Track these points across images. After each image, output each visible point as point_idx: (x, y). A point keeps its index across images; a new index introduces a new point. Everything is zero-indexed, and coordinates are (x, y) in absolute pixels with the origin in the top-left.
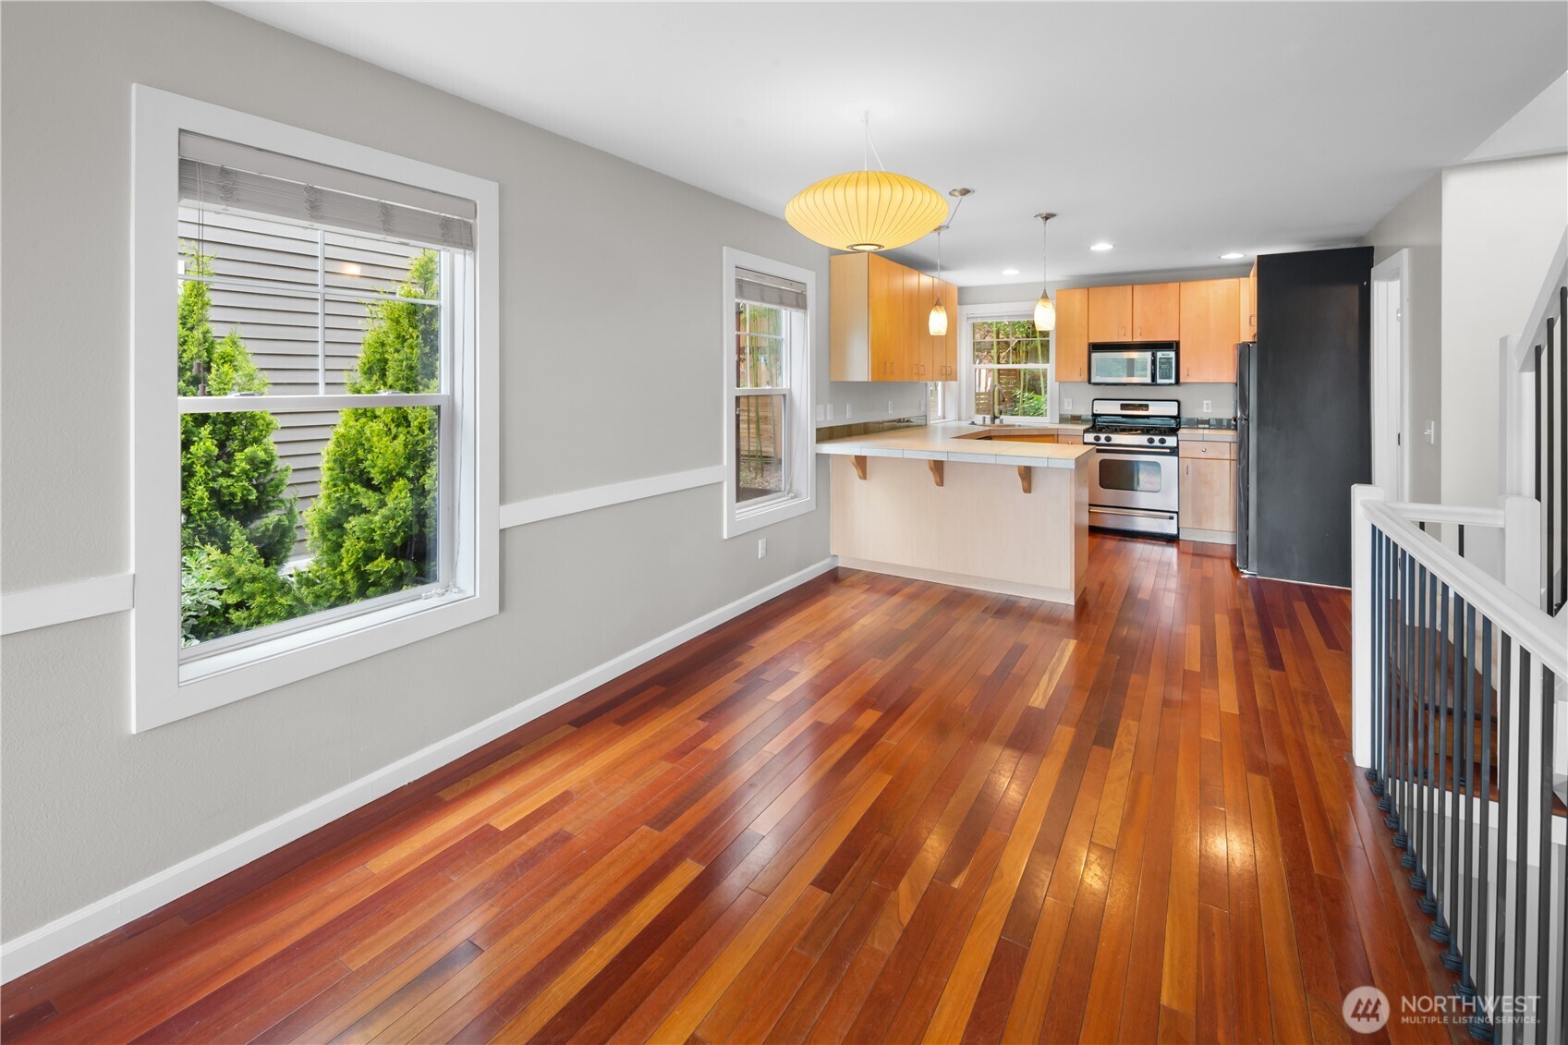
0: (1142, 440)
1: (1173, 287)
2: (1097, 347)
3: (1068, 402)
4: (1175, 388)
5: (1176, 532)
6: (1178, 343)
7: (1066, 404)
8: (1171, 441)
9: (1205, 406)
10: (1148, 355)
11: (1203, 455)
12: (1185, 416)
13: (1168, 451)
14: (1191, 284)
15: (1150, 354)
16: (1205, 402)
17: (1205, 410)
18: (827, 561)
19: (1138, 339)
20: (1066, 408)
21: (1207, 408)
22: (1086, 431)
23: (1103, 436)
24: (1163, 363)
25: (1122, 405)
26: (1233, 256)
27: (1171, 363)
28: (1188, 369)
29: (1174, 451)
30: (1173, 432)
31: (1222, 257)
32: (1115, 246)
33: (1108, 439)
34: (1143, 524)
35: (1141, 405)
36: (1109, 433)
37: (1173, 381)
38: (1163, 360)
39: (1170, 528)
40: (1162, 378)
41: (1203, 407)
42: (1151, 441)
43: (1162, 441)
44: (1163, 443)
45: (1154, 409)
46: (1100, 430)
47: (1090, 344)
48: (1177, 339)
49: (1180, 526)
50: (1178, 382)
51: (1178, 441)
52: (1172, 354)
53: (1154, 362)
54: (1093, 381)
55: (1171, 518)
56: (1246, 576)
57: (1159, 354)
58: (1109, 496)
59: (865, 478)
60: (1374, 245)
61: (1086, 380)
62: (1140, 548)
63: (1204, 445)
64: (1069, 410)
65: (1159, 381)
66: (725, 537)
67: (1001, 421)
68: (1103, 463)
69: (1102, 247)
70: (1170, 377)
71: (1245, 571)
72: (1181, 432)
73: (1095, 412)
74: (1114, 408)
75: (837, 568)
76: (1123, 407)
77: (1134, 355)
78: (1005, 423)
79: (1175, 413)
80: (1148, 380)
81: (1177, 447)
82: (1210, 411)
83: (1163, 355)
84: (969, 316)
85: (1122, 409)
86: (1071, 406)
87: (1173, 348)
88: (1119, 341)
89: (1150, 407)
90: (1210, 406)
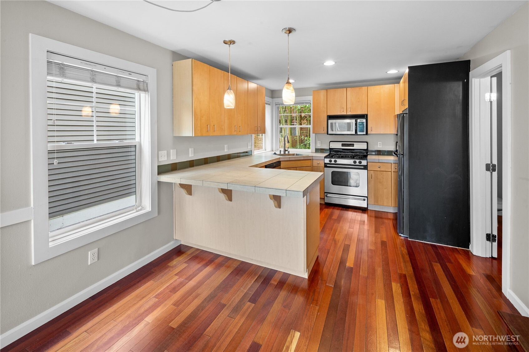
0: (350, 162)
1: (365, 88)
2: (330, 117)
3: (319, 143)
4: (366, 136)
5: (366, 207)
6: (367, 115)
7: (318, 143)
8: (364, 162)
9: (379, 145)
10: (353, 121)
11: (379, 169)
12: (370, 149)
13: (363, 167)
14: (372, 87)
16: (379, 143)
17: (379, 146)
18: (172, 243)
19: (349, 113)
20: (318, 145)
21: (380, 146)
22: (326, 157)
23: (333, 160)
24: (360, 125)
25: (342, 144)
26: (393, 72)
27: (363, 125)
28: (371, 127)
29: (365, 167)
30: (365, 157)
31: (388, 72)
32: (336, 62)
33: (335, 161)
34: (352, 202)
35: (351, 144)
36: (336, 158)
37: (365, 133)
38: (360, 123)
39: (364, 204)
40: (360, 132)
41: (378, 145)
42: (355, 162)
43: (360, 162)
44: (360, 164)
45: (357, 146)
46: (332, 157)
47: (327, 116)
48: (366, 113)
49: (368, 203)
50: (367, 134)
51: (367, 162)
52: (364, 121)
53: (356, 124)
54: (329, 133)
55: (364, 200)
56: (403, 238)
57: (359, 121)
58: (336, 188)
59: (191, 195)
60: (470, 59)
61: (326, 133)
62: (351, 215)
63: (379, 164)
64: (319, 146)
65: (359, 133)
66: (33, 263)
68: (333, 173)
69: (329, 63)
70: (363, 131)
71: (402, 235)
72: (369, 157)
73: (330, 147)
74: (338, 146)
75: (181, 244)
76: (343, 145)
77: (348, 121)
78: (290, 153)
79: (366, 148)
80: (354, 133)
81: (367, 165)
83: (360, 121)
84: (276, 103)
85: (342, 146)
86: (320, 144)
87: (365, 117)
88: (341, 114)
89: (354, 145)
90: (381, 145)
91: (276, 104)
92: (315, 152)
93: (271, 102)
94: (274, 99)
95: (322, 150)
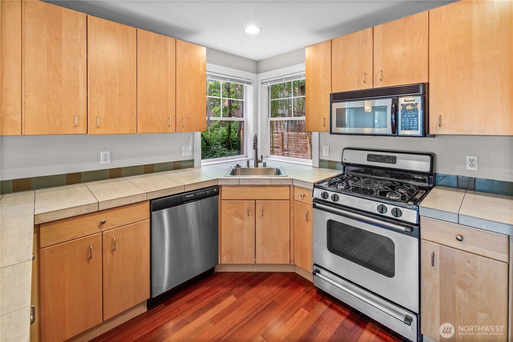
2: (337, 97)
3: (326, 149)
6: (426, 86)
7: (324, 150)
9: (468, 163)
10: (387, 102)
12: (440, 172)
15: (390, 100)
16: (468, 158)
17: (468, 168)
19: (379, 84)
20: (324, 154)
21: (471, 166)
23: (330, 194)
24: (407, 111)
25: (368, 155)
27: (416, 111)
28: (440, 117)
29: (414, 229)
33: (335, 198)
35: (388, 157)
37: (419, 132)
38: (406, 108)
40: (406, 129)
41: (465, 164)
45: (404, 163)
47: (331, 94)
48: (426, 81)
50: (426, 134)
51: (419, 217)
52: (418, 100)
53: (395, 111)
54: (333, 132)
57: (402, 101)
61: (329, 131)
64: (326, 156)
65: (401, 132)
67: (265, 164)
73: (344, 161)
76: (370, 158)
79: (427, 169)
80: (390, 130)
82: (475, 169)
83: (405, 101)
84: (263, 81)
85: (368, 160)
86: (328, 153)
87: (418, 91)
88: (360, 89)
89: (397, 160)
90: (475, 163)
91: (263, 83)
92: (320, 167)
93: (253, 80)
94: (260, 75)
95: (331, 165)
